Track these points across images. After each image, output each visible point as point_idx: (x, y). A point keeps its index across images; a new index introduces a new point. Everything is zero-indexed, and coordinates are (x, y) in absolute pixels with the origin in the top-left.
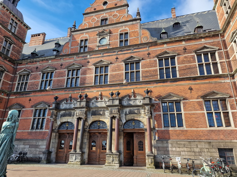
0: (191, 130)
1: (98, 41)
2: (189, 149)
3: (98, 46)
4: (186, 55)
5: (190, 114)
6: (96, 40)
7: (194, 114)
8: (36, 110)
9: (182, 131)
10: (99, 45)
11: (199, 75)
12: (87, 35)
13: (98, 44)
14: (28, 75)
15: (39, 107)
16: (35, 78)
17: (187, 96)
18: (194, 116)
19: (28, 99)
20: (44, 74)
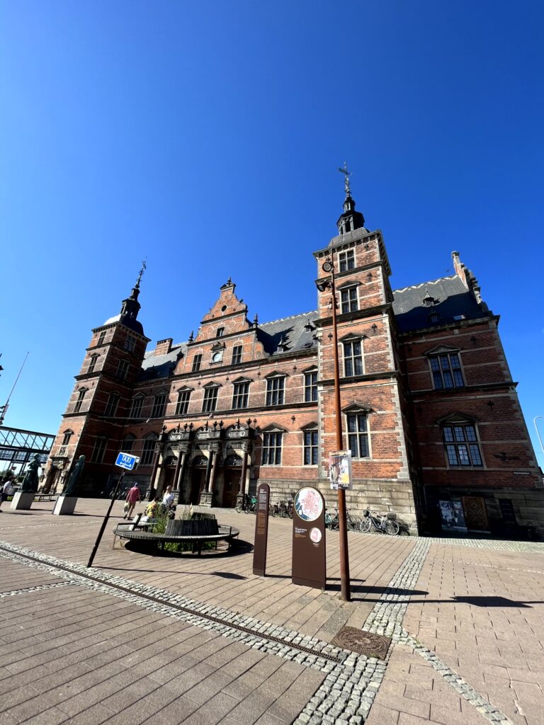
0: (287, 468)
1: (212, 356)
2: (281, 490)
3: (211, 364)
4: (295, 376)
5: (289, 449)
6: (210, 356)
7: (292, 449)
8: (147, 441)
9: (278, 469)
10: (213, 362)
11: (304, 402)
12: (202, 350)
13: (211, 361)
14: (142, 399)
15: (149, 438)
16: (148, 403)
17: (288, 427)
18: (293, 451)
19: (140, 428)
20: (157, 398)
